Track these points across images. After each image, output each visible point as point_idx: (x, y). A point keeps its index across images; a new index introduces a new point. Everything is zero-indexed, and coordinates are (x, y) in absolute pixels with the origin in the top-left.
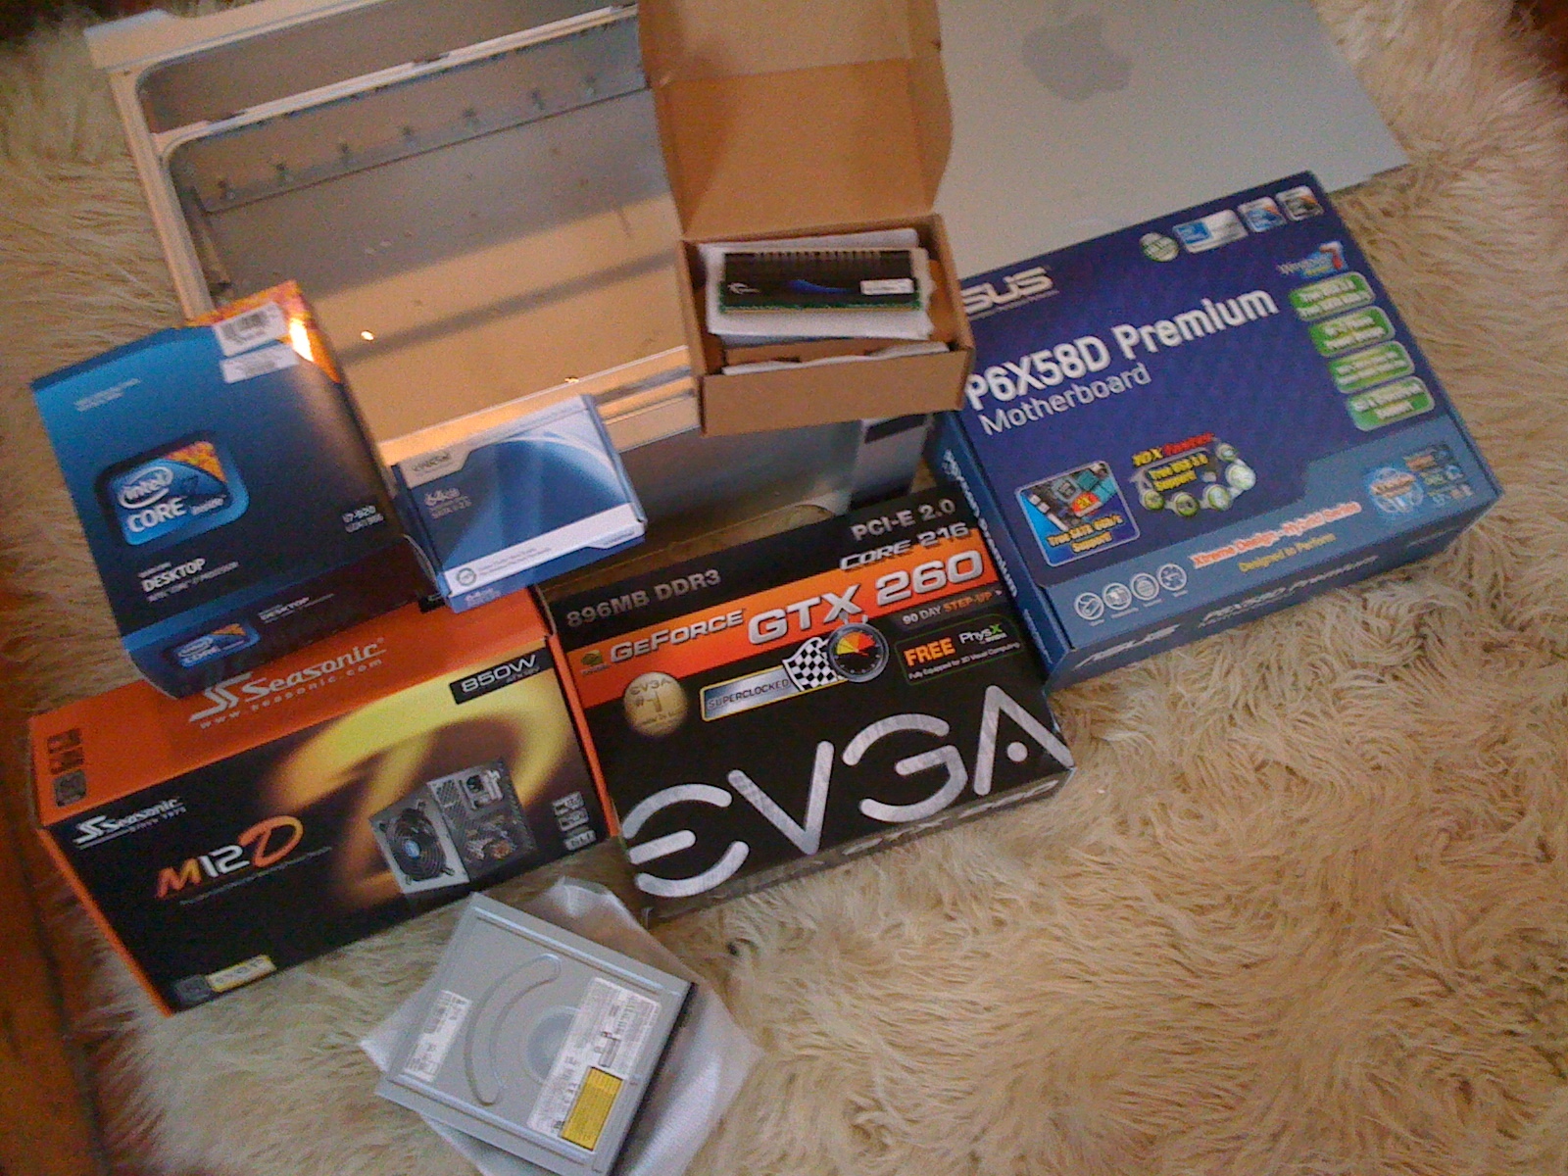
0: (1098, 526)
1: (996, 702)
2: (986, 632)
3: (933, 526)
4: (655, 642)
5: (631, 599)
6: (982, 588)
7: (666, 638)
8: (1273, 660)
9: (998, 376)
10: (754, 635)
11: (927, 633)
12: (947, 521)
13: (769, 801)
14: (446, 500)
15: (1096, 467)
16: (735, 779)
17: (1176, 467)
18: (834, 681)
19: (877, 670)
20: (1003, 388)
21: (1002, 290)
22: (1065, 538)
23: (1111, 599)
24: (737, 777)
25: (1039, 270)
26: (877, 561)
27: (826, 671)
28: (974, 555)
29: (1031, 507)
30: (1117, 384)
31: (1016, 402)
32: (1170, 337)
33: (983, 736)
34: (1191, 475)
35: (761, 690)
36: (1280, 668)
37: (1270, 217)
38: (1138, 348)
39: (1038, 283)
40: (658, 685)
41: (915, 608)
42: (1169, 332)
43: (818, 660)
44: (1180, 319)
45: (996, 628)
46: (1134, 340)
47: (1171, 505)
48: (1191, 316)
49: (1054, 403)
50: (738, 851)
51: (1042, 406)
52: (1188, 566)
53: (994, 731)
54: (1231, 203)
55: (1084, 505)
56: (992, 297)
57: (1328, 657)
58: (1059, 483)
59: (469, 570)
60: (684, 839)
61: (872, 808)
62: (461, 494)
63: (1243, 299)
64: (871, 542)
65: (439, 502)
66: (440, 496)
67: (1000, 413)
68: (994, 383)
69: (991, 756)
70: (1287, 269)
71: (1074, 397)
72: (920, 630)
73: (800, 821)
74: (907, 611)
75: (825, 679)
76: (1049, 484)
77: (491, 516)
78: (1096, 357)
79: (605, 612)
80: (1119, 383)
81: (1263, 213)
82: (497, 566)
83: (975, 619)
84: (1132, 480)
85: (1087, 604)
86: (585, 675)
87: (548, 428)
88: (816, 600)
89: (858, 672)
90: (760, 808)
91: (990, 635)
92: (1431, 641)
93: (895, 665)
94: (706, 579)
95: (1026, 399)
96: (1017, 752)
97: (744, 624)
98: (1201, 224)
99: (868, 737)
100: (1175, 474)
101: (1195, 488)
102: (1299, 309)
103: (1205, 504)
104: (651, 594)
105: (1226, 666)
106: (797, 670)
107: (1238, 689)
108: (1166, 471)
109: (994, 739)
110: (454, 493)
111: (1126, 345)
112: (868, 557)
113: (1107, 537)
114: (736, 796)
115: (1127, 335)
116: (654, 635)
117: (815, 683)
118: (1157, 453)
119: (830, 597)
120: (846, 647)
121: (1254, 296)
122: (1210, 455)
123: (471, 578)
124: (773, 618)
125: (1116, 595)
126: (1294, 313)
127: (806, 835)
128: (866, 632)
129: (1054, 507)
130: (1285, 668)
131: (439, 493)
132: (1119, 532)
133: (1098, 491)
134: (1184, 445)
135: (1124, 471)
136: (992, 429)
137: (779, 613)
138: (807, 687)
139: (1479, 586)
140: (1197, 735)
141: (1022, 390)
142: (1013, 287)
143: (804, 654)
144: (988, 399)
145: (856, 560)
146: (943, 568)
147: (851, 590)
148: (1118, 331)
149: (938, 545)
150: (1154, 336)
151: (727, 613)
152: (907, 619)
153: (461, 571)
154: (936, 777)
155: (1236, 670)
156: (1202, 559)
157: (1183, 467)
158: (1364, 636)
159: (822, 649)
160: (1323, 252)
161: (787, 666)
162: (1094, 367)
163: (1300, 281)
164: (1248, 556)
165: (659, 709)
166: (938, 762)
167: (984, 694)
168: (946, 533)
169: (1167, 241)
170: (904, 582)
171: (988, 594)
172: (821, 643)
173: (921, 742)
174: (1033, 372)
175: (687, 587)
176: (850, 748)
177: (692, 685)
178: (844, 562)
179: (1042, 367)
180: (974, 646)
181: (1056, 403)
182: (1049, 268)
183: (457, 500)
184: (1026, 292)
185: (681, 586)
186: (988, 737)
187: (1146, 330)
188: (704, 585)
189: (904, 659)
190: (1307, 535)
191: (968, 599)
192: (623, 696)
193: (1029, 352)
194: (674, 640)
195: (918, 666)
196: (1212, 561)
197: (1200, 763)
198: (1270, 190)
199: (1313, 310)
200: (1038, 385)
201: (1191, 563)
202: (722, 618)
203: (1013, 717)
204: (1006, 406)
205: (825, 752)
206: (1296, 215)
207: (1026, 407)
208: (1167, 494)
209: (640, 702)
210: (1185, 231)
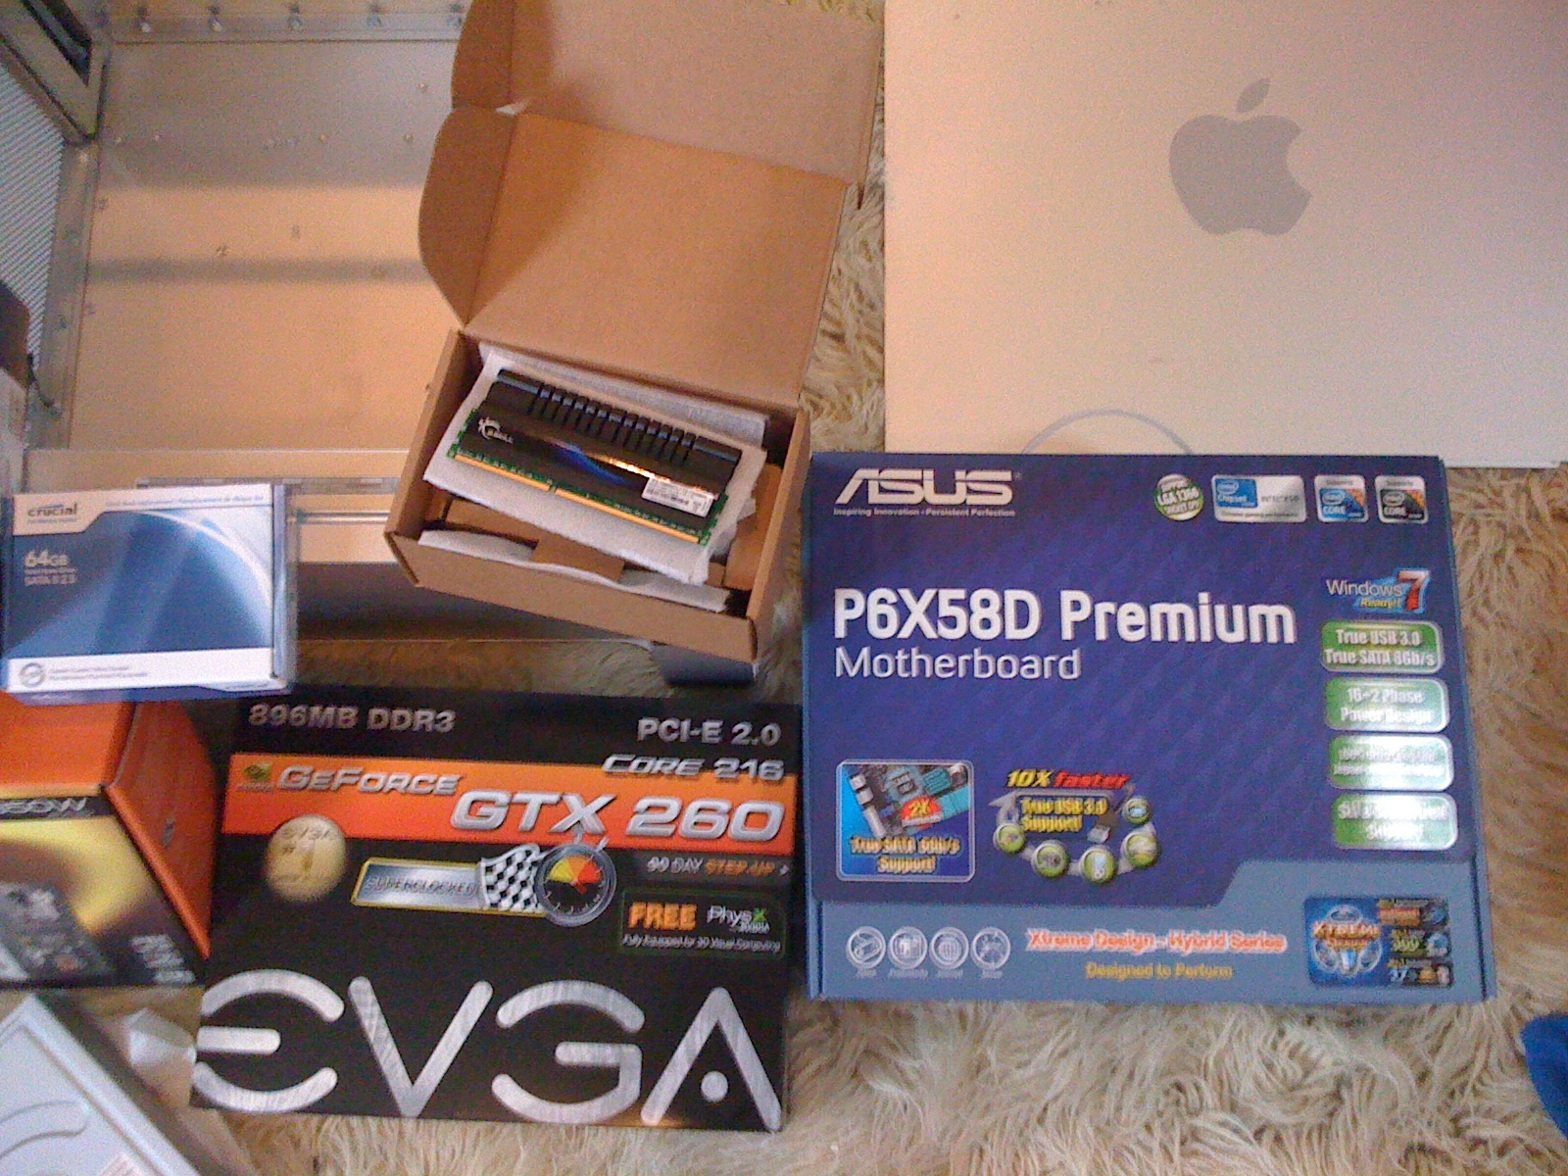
0: (926, 846)
1: (718, 1011)
2: (745, 916)
3: (743, 754)
4: (339, 780)
5: (336, 713)
6: (767, 857)
7: (353, 780)
8: (1126, 1062)
9: (882, 601)
10: (460, 815)
11: (668, 890)
12: (761, 754)
13: (385, 1032)
14: (49, 567)
15: (956, 767)
16: (358, 991)
17: (1061, 806)
18: (530, 909)
19: (589, 915)
20: (883, 621)
21: (945, 485)
22: (873, 847)
23: (899, 950)
24: (362, 989)
25: (1007, 476)
26: (649, 775)
27: (526, 893)
28: (776, 811)
29: (849, 788)
30: (1035, 667)
31: (892, 644)
32: (1134, 628)
33: (681, 1049)
34: (1074, 824)
35: (437, 888)
36: (1131, 1076)
37: (1350, 505)
38: (1085, 627)
39: (995, 492)
40: (317, 836)
41: (671, 853)
42: (1135, 621)
43: (522, 875)
44: (1157, 609)
45: (760, 914)
46: (1082, 615)
47: (1032, 854)
48: (1173, 610)
49: (939, 666)
50: (325, 1080)
51: (922, 662)
52: (1019, 942)
53: (698, 1048)
54: (1306, 467)
55: (919, 814)
56: (928, 492)
57: (1203, 1084)
58: (898, 771)
59: (40, 667)
60: (264, 1041)
61: (506, 1090)
62: (71, 564)
63: (1256, 611)
64: (656, 747)
65: (40, 566)
66: (44, 558)
67: (865, 652)
68: (875, 610)
69: (680, 1079)
70: (1334, 587)
71: (970, 664)
72: (663, 884)
73: (413, 1074)
74: (659, 853)
75: (522, 903)
76: (885, 770)
77: (93, 608)
78: (1022, 621)
79: (299, 719)
80: (1036, 666)
81: (1341, 497)
82: (74, 675)
83: (740, 895)
84: (996, 802)
85: (865, 943)
86: (240, 789)
87: (212, 515)
88: (553, 798)
89: (564, 908)
90: (371, 1036)
91: (750, 922)
92: (1344, 1113)
93: (613, 918)
94: (436, 721)
95: (906, 645)
96: (714, 1087)
97: (453, 796)
98: (1254, 482)
99: (539, 996)
100: (1052, 814)
101: (1074, 842)
102: (1328, 651)
103: (1077, 867)
104: (363, 715)
105: (1061, 1048)
106: (491, 878)
107: (1064, 1082)
108: (1046, 807)
109: (693, 1058)
110: (63, 560)
111: (1069, 618)
112: (642, 765)
113: (929, 865)
114: (349, 1009)
115: (1076, 606)
116: (345, 770)
117: (506, 904)
118: (1043, 778)
119: (573, 800)
120: (564, 871)
121: (1272, 611)
122: (1114, 806)
123: (36, 679)
124: (491, 802)
125: (907, 945)
126: (1317, 653)
127: (411, 1091)
128: (596, 861)
129: (879, 801)
130: (1137, 1078)
131: (44, 554)
132: (946, 864)
133: (944, 800)
134: (1086, 780)
135: (990, 785)
136: (844, 669)
137: (502, 797)
138: (495, 905)
139: (1439, 1069)
140: (988, 1120)
141: (905, 633)
142: (961, 487)
143: (509, 861)
144: (858, 626)
145: (628, 763)
146: (730, 813)
147: (603, 800)
148: (1067, 597)
149: (736, 781)
150: (1112, 619)
151: (440, 775)
152: (655, 864)
153: (30, 665)
154: (601, 1080)
155: (1075, 1055)
156: (1042, 940)
157: (1070, 809)
158: (1262, 1074)
159: (534, 863)
160: (1400, 581)
161: (483, 871)
162: (1013, 633)
163: (1350, 611)
164: (1106, 958)
165: (307, 865)
166: (611, 1061)
167: (708, 994)
168: (752, 770)
169: (1194, 492)
170: (671, 815)
171: (769, 867)
172: (536, 856)
173: (600, 1028)
174: (932, 611)
175: (407, 723)
176: (511, 1003)
177: (360, 850)
178: (611, 760)
179: (945, 610)
180: (721, 929)
181: (940, 666)
182: (1018, 476)
183: (62, 571)
184: (973, 500)
185: (402, 719)
186: (687, 1051)
187: (1105, 608)
188: (430, 728)
189: (628, 915)
190: (1194, 960)
191: (741, 866)
192: (272, 834)
193: (940, 584)
194: (362, 785)
195: (640, 929)
196: (1052, 946)
197: (976, 1157)
198: (1369, 466)
199: (1348, 657)
200: (930, 633)
201: (1024, 941)
202: (431, 778)
203: (730, 1039)
204: (879, 646)
205: (479, 996)
206: (1389, 515)
207: (901, 656)
208: (1033, 838)
209: (289, 849)
210: (1225, 486)
